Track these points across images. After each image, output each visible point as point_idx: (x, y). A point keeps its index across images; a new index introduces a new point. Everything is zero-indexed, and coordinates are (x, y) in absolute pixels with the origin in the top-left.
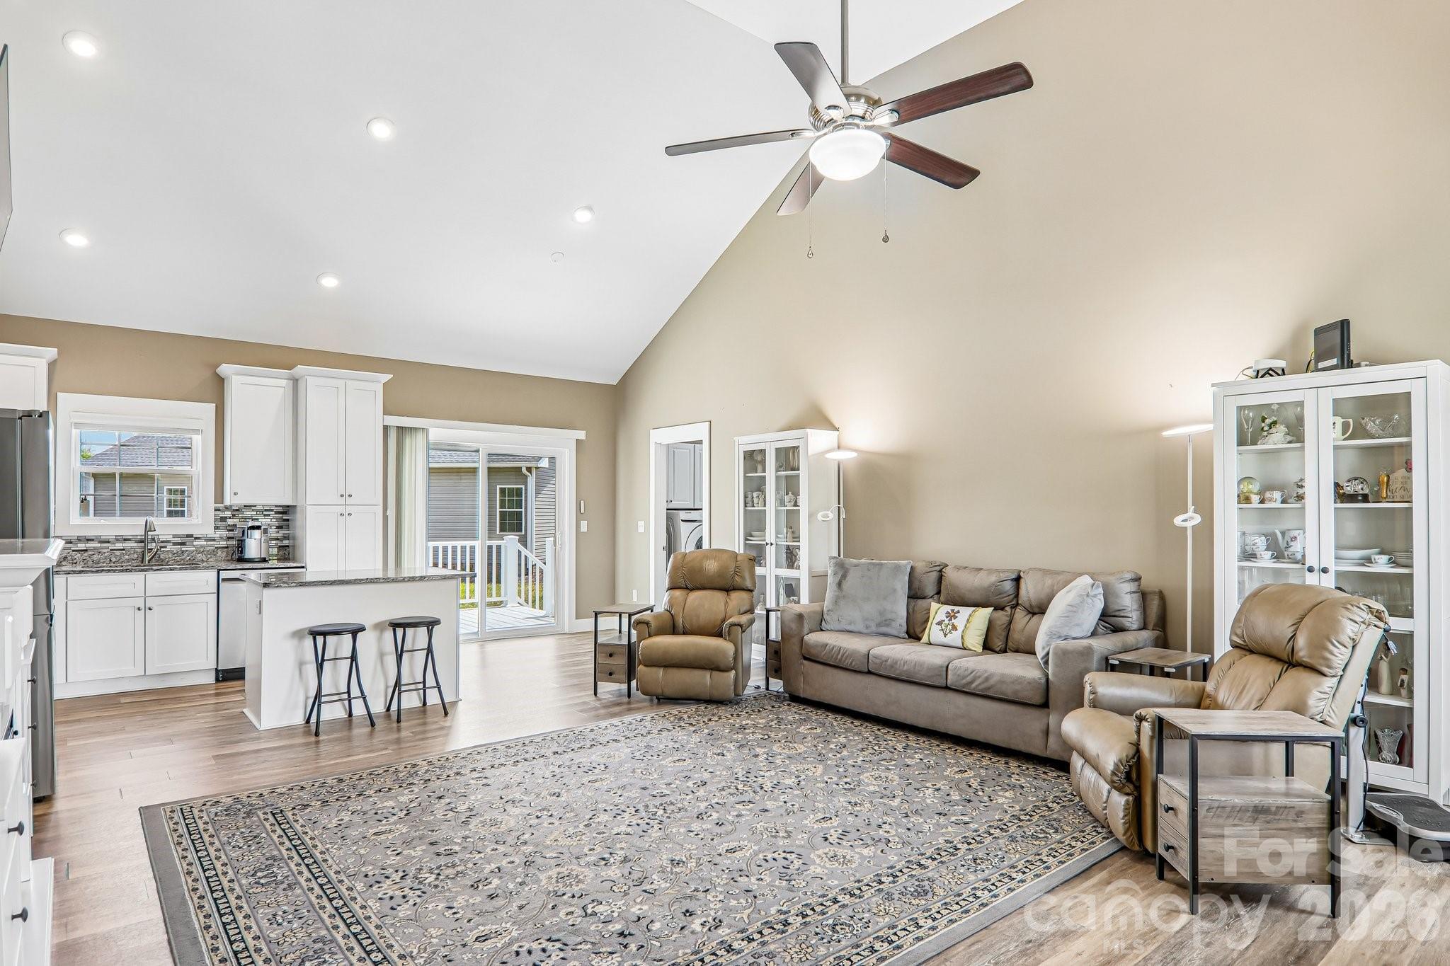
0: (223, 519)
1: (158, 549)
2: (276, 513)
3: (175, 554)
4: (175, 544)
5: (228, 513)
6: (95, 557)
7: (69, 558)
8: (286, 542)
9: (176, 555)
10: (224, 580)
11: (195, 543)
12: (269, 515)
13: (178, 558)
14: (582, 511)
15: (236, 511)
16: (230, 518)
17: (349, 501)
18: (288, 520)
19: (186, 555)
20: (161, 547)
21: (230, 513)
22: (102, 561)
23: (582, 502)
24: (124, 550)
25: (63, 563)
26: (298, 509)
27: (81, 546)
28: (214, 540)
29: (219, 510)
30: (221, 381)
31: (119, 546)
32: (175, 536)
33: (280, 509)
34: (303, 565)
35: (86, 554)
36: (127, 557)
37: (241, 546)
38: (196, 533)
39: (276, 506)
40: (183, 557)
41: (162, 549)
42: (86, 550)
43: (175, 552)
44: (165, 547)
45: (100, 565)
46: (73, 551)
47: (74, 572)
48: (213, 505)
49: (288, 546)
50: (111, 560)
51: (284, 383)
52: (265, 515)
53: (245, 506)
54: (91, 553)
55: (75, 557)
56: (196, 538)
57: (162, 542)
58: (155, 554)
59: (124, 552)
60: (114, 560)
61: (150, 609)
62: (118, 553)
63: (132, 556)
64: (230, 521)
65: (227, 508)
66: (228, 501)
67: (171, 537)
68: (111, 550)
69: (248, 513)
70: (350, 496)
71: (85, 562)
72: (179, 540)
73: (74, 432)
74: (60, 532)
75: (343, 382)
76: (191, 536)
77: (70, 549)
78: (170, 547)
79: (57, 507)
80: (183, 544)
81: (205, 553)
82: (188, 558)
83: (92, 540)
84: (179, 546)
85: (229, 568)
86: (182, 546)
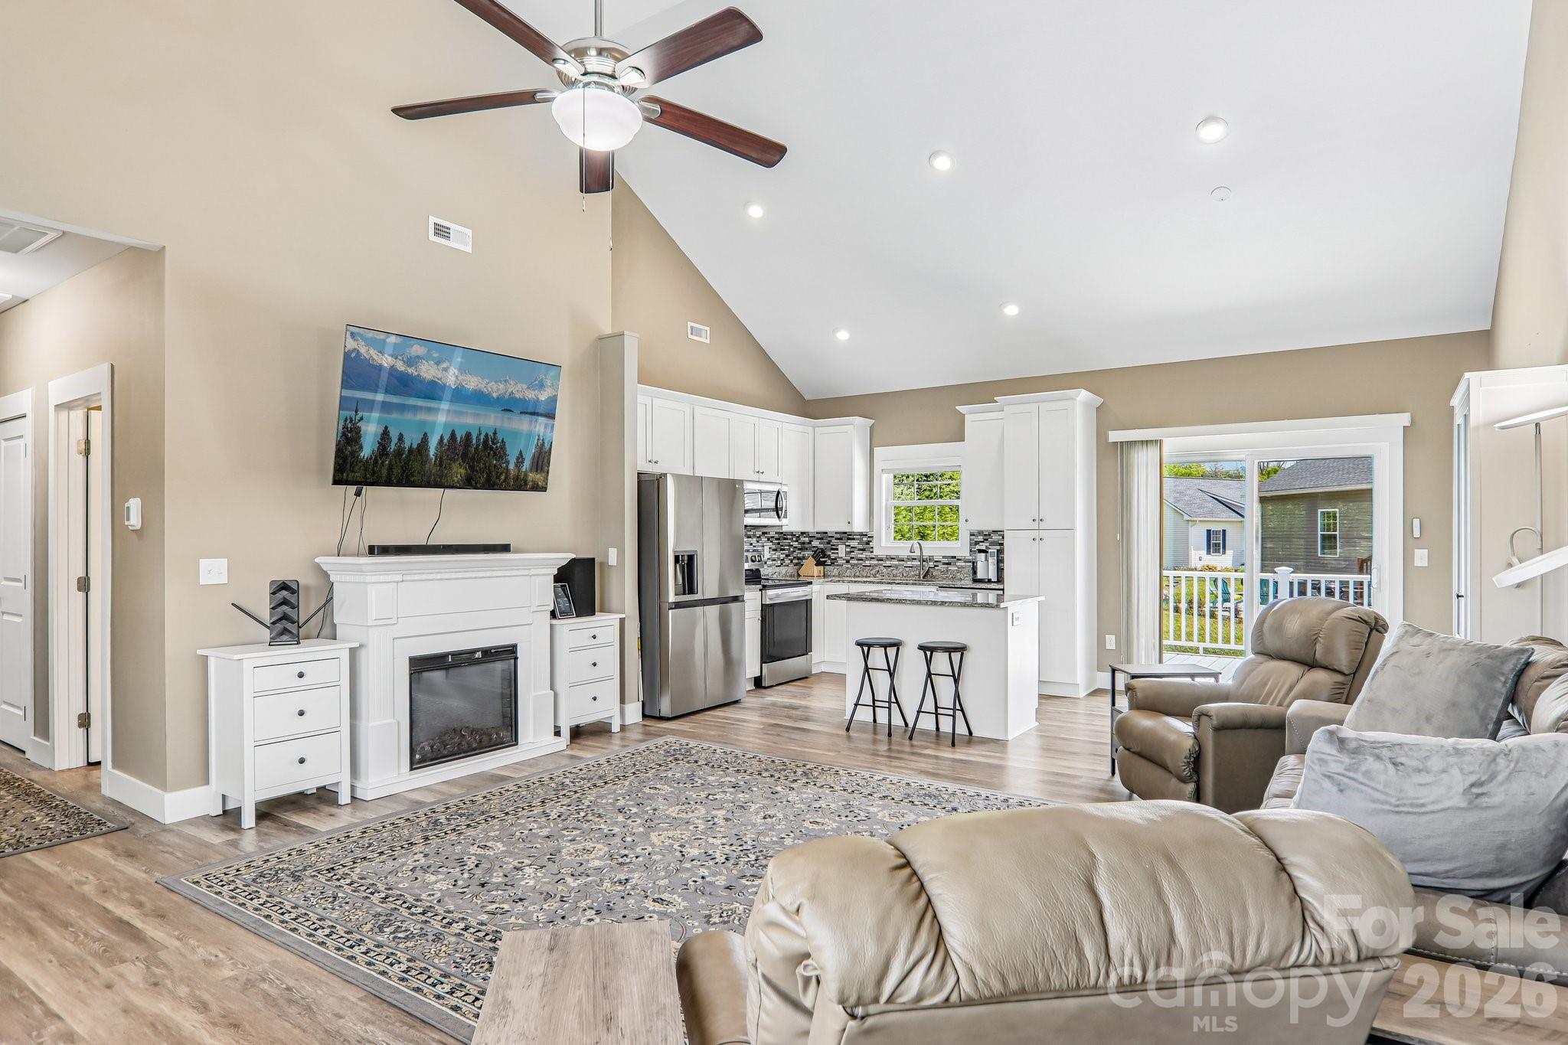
0: (978, 543)
1: (931, 567)
4: (944, 564)
5: (981, 538)
6: (895, 572)
7: (880, 572)
9: (942, 573)
11: (957, 564)
15: (986, 536)
16: (985, 541)
17: (1041, 526)
19: (949, 573)
20: (935, 566)
22: (898, 575)
23: (1416, 522)
24: (911, 567)
25: (877, 575)
27: (888, 563)
28: (970, 562)
29: (974, 535)
30: (962, 421)
31: (909, 563)
32: (944, 557)
34: (1002, 587)
35: (889, 569)
38: (958, 554)
40: (947, 576)
41: (935, 568)
42: (891, 566)
43: (942, 570)
44: (937, 566)
45: (897, 578)
46: (887, 565)
50: (903, 575)
54: (892, 569)
55: (884, 571)
56: (958, 560)
57: (936, 561)
58: (928, 571)
60: (905, 574)
62: (907, 569)
63: (914, 572)
67: (940, 558)
68: (903, 567)
70: (1041, 520)
71: (889, 575)
72: (946, 561)
73: (885, 476)
74: (877, 552)
75: (1036, 405)
76: (954, 557)
77: (882, 564)
78: (941, 567)
79: (874, 534)
80: (949, 564)
81: (963, 572)
82: (951, 576)
83: (894, 558)
84: (947, 566)
85: (944, 586)
86: (949, 566)
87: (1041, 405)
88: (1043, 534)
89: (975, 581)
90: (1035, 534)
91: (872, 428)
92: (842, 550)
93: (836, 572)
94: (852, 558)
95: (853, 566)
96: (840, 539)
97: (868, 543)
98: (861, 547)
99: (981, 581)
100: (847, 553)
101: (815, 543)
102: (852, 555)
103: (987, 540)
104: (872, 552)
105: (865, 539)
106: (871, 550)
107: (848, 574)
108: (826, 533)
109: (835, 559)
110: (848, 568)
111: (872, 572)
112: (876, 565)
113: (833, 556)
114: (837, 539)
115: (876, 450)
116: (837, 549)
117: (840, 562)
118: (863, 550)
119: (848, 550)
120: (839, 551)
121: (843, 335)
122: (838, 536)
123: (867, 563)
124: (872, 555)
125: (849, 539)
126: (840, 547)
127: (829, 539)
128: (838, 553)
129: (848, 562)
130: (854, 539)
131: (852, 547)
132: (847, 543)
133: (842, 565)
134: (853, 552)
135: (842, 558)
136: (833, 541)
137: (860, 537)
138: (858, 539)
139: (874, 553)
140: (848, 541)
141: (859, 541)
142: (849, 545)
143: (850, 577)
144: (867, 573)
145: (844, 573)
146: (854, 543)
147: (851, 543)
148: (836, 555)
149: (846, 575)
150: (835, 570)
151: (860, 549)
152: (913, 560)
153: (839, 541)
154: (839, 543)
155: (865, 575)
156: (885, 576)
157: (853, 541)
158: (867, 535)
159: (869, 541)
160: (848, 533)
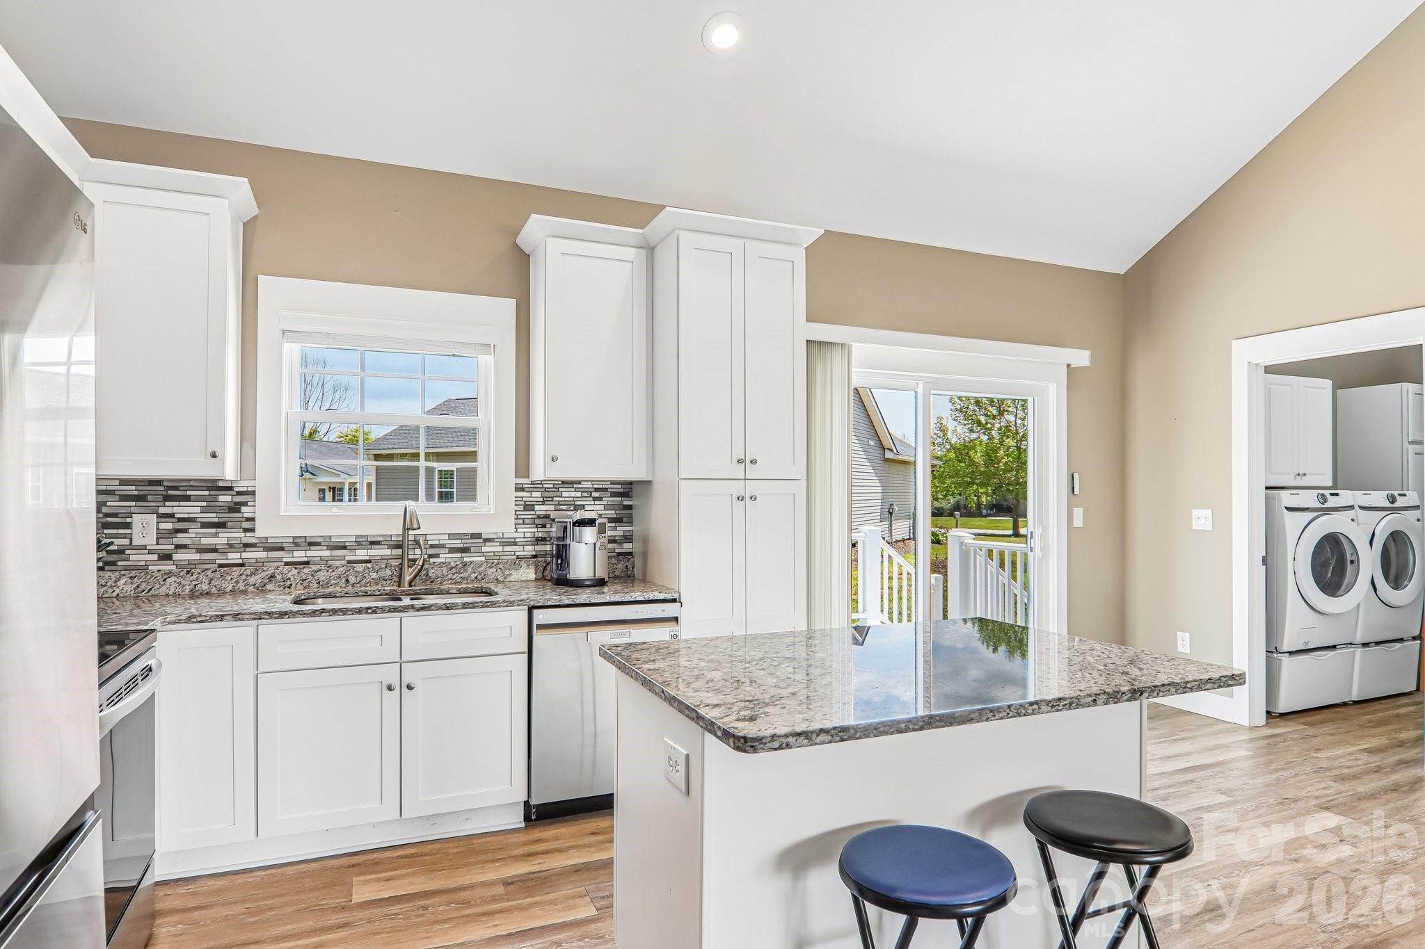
0: (528, 507)
1: (424, 560)
2: (614, 494)
3: (452, 568)
4: (452, 550)
5: (537, 495)
6: (322, 576)
7: (279, 577)
8: (627, 547)
9: (454, 571)
10: (540, 627)
11: (484, 549)
12: (600, 499)
13: (457, 577)
14: (1077, 491)
15: (551, 491)
16: (540, 503)
17: (752, 471)
18: (630, 507)
19: (470, 570)
20: (431, 556)
21: (539, 494)
22: (333, 582)
23: (1076, 476)
24: (369, 561)
25: (269, 587)
26: (657, 488)
27: (299, 555)
28: (515, 544)
29: (522, 490)
30: (521, 261)
31: (361, 554)
32: (452, 536)
33: (618, 488)
34: (676, 596)
35: (306, 570)
36: (374, 575)
37: (562, 554)
38: (486, 531)
39: (613, 483)
40: (466, 574)
41: (432, 560)
42: (307, 563)
43: (453, 564)
44: (436, 556)
45: (331, 589)
46: (287, 564)
47: (270, 615)
48: (513, 481)
49: (631, 554)
50: (347, 581)
51: (631, 253)
52: (595, 499)
53: (563, 483)
54: (315, 568)
55: (289, 575)
56: (486, 540)
57: (432, 546)
58: (420, 570)
59: (369, 565)
60: (352, 579)
61: (410, 687)
62: (359, 567)
63: (382, 574)
64: (540, 509)
65: (537, 486)
66: (538, 473)
67: (443, 539)
68: (349, 562)
69: (568, 494)
70: (753, 462)
71: (305, 584)
72: (458, 543)
73: (291, 349)
74: (264, 530)
75: (741, 242)
76: (478, 536)
77: (280, 560)
78: (444, 557)
79: (258, 485)
80: (464, 550)
81: (501, 566)
82: (474, 576)
83: (318, 544)
84: (459, 555)
85: (550, 603)
86: (464, 555)
87: (748, 243)
88: (752, 488)
90: (737, 489)
92: (146, 528)
94: (178, 547)
95: (189, 568)
96: (141, 498)
97: (235, 508)
98: (212, 517)
100: (161, 536)
102: (181, 539)
104: (253, 530)
105: (225, 498)
106: (246, 525)
107: (171, 586)
109: (121, 552)
110: (170, 574)
111: (252, 580)
112: (263, 562)
114: (125, 498)
116: (128, 526)
117: (136, 558)
118: (221, 525)
119: (167, 526)
120: (137, 530)
122: (131, 490)
123: (234, 557)
124: (249, 538)
125: (167, 498)
126: (137, 520)
128: (130, 536)
129: (166, 557)
130: (187, 498)
131: (180, 520)
132: (162, 510)
133: (144, 569)
134: (185, 531)
135: (144, 547)
136: (108, 504)
137: (206, 493)
138: (199, 499)
139: (258, 533)
140: (167, 504)
141: (204, 504)
142: (172, 516)
143: (177, 596)
144: (237, 582)
145: (157, 586)
146: (182, 510)
147: (176, 510)
148: (126, 542)
149: (164, 590)
150: (122, 581)
151: (205, 525)
152: (373, 547)
153: (133, 504)
154: (133, 510)
155: (230, 588)
156: (293, 587)
157: (181, 504)
158: (231, 488)
159: (236, 504)
160: (165, 484)
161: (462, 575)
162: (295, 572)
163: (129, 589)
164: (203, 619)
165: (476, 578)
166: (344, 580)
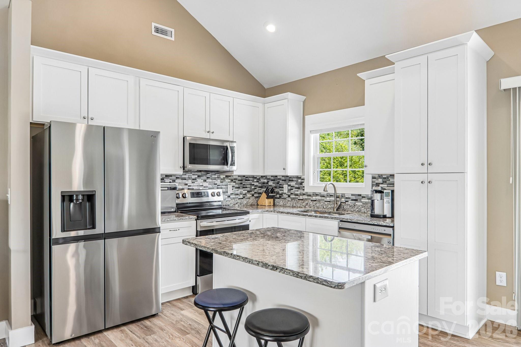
3: (350, 206)
4: (353, 200)
5: (380, 181)
6: (318, 205)
7: (309, 204)
9: (351, 207)
11: (362, 200)
13: (352, 209)
16: (382, 184)
17: (431, 169)
19: (356, 207)
20: (346, 201)
22: (320, 207)
24: (330, 202)
25: (307, 207)
27: (314, 198)
29: (375, 178)
31: (328, 199)
32: (352, 195)
35: (314, 203)
36: (330, 206)
38: (363, 193)
40: (355, 209)
41: (346, 203)
42: (316, 201)
43: (351, 205)
44: (347, 201)
45: (319, 209)
46: (311, 200)
48: (371, 175)
50: (323, 207)
53: (390, 175)
55: (311, 204)
56: (363, 197)
57: (347, 198)
62: (326, 203)
65: (380, 176)
67: (350, 196)
68: (325, 201)
71: (314, 207)
72: (354, 198)
73: (312, 136)
74: (307, 190)
75: (426, 56)
76: (360, 195)
77: (309, 199)
78: (350, 202)
79: (305, 177)
80: (356, 200)
81: (366, 207)
82: (357, 210)
83: (318, 195)
84: (354, 202)
85: (344, 220)
86: (356, 202)
87: (430, 56)
88: (431, 177)
89: (373, 216)
90: (424, 177)
91: (304, 102)
92: (286, 188)
93: (281, 203)
94: (291, 194)
95: (293, 199)
96: (285, 180)
97: (301, 183)
98: (297, 186)
99: (378, 216)
100: (289, 190)
101: (271, 183)
102: (292, 191)
103: (386, 182)
104: (304, 190)
105: (300, 181)
106: (303, 188)
107: (289, 204)
108: (276, 176)
109: (282, 194)
110: (289, 201)
111: (303, 204)
112: (306, 199)
113: (281, 192)
114: (283, 180)
115: (306, 117)
116: (283, 188)
117: (285, 196)
118: (299, 188)
119: (289, 188)
120: (284, 189)
121: (271, 28)
122: (283, 178)
123: (301, 197)
125: (290, 180)
126: (284, 186)
127: (278, 180)
128: (283, 190)
129: (289, 196)
130: (293, 181)
131: (292, 186)
132: (289, 184)
133: (285, 199)
134: (292, 189)
135: (285, 193)
136: (280, 182)
137: (296, 179)
138: (295, 181)
139: (305, 191)
140: (290, 182)
141: (296, 182)
142: (290, 185)
143: (290, 207)
144: (300, 204)
145: (287, 204)
146: (293, 184)
147: (291, 184)
148: (282, 192)
149: (287, 205)
150: (281, 202)
151: (296, 188)
152: (331, 197)
153: (284, 182)
154: (284, 183)
155: (299, 206)
156: (311, 207)
157: (292, 182)
158: (300, 178)
159: (302, 182)
160: (289, 177)
161: (353, 209)
162: (312, 203)
163: (282, 204)
164: (269, 211)
165: (358, 210)
166: (322, 207)
